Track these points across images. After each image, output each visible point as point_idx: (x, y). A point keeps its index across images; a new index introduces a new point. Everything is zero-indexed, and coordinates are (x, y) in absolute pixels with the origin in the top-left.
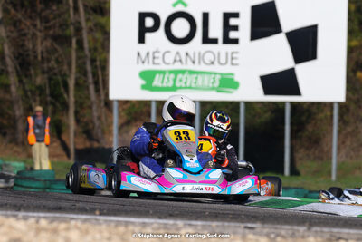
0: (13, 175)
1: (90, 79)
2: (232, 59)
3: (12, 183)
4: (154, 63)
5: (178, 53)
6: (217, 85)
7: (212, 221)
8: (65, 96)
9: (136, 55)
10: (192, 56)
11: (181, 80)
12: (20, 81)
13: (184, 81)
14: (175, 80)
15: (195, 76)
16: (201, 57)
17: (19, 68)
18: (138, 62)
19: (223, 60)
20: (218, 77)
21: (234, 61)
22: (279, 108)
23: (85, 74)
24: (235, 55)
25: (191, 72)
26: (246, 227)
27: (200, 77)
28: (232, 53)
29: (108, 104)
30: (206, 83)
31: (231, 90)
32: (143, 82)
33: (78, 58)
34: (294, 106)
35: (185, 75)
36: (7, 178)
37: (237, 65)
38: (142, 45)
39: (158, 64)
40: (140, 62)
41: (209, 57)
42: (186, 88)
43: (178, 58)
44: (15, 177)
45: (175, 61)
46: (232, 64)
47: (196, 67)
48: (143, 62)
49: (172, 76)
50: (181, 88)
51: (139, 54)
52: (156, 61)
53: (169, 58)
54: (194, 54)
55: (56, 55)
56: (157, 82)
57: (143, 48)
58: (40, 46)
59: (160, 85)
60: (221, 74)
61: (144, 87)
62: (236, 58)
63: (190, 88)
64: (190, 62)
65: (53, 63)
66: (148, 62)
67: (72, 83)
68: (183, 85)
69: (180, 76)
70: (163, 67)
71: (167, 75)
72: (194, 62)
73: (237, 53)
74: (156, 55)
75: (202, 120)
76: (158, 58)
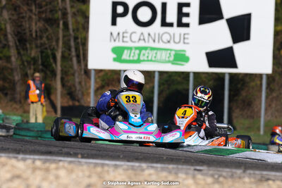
0: (13, 126)
1: (74, 53)
2: (184, 39)
3: (11, 132)
4: (123, 41)
5: (142, 34)
6: (172, 59)
7: (169, 164)
8: (54, 65)
9: (109, 34)
10: (153, 36)
11: (144, 55)
12: (19, 53)
13: (147, 55)
14: (139, 55)
15: (155, 51)
16: (160, 38)
17: (18, 43)
18: (111, 40)
19: (177, 40)
20: (173, 53)
21: (186, 41)
22: (220, 77)
23: (70, 50)
24: (186, 36)
25: (152, 49)
26: (195, 170)
27: (159, 53)
29: (87, 72)
30: (164, 57)
31: (183, 63)
32: (115, 56)
33: (64, 36)
34: (232, 76)
35: (147, 51)
36: (8, 129)
37: (188, 43)
38: (114, 27)
39: (127, 42)
40: (112, 40)
42: (148, 61)
43: (142, 38)
44: (15, 128)
45: (140, 39)
46: (184, 43)
47: (156, 45)
48: (115, 41)
49: (137, 52)
50: (144, 61)
51: (111, 34)
52: (125, 39)
53: (135, 37)
55: (47, 34)
56: (125, 56)
57: (115, 29)
58: (35, 26)
59: (128, 58)
60: (175, 51)
61: (115, 60)
62: (187, 38)
63: (151, 61)
64: (151, 41)
65: (44, 39)
67: (59, 56)
68: (146, 59)
69: (143, 52)
70: (130, 44)
71: (133, 51)
72: (154, 41)
73: (188, 34)
74: (125, 35)
75: (159, 86)
76: (126, 37)
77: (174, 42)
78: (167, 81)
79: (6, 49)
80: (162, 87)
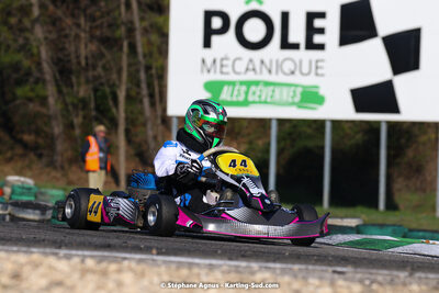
0: (50, 205)
1: (145, 91)
2: (316, 68)
3: (49, 215)
4: (222, 73)
5: (251, 61)
6: (297, 99)
7: (293, 263)
8: (114, 110)
9: (200, 62)
10: (268, 64)
11: (254, 93)
12: (60, 92)
13: (258, 93)
14: (247, 93)
15: (271, 88)
16: (279, 66)
17: (57, 75)
18: (202, 71)
19: (305, 70)
20: (299, 90)
21: (320, 71)
22: (373, 128)
23: (138, 85)
24: (320, 64)
25: (267, 84)
26: (334, 272)
27: (277, 90)
28: (317, 61)
29: (166, 121)
30: (285, 97)
31: (315, 106)
32: (208, 95)
33: (130, 65)
34: (392, 126)
35: (259, 88)
36: (43, 209)
37: (322, 75)
38: (207, 50)
39: (227, 73)
40: (205, 71)
41: (288, 66)
42: (260, 102)
43: (251, 67)
44: (54, 208)
45: (247, 69)
46: (317, 74)
47: (273, 78)
48: (209, 71)
49: (244, 88)
50: (254, 102)
51: (203, 61)
52: (225, 70)
53: (240, 66)
54: (271, 61)
55: (104, 61)
56: (225, 95)
57: (209, 54)
58: (85, 49)
59: (229, 99)
60: (303, 87)
62: (321, 68)
63: (266, 102)
64: (265, 71)
65: (100, 70)
66: (215, 72)
67: (122, 95)
68: (257, 99)
69: (253, 88)
70: (232, 77)
71: (237, 88)
72: (270, 71)
73: (322, 61)
74: (225, 62)
75: (278, 142)
76: (226, 66)
77: (302, 74)
78: (290, 134)
79: (40, 85)
80: (282, 144)
